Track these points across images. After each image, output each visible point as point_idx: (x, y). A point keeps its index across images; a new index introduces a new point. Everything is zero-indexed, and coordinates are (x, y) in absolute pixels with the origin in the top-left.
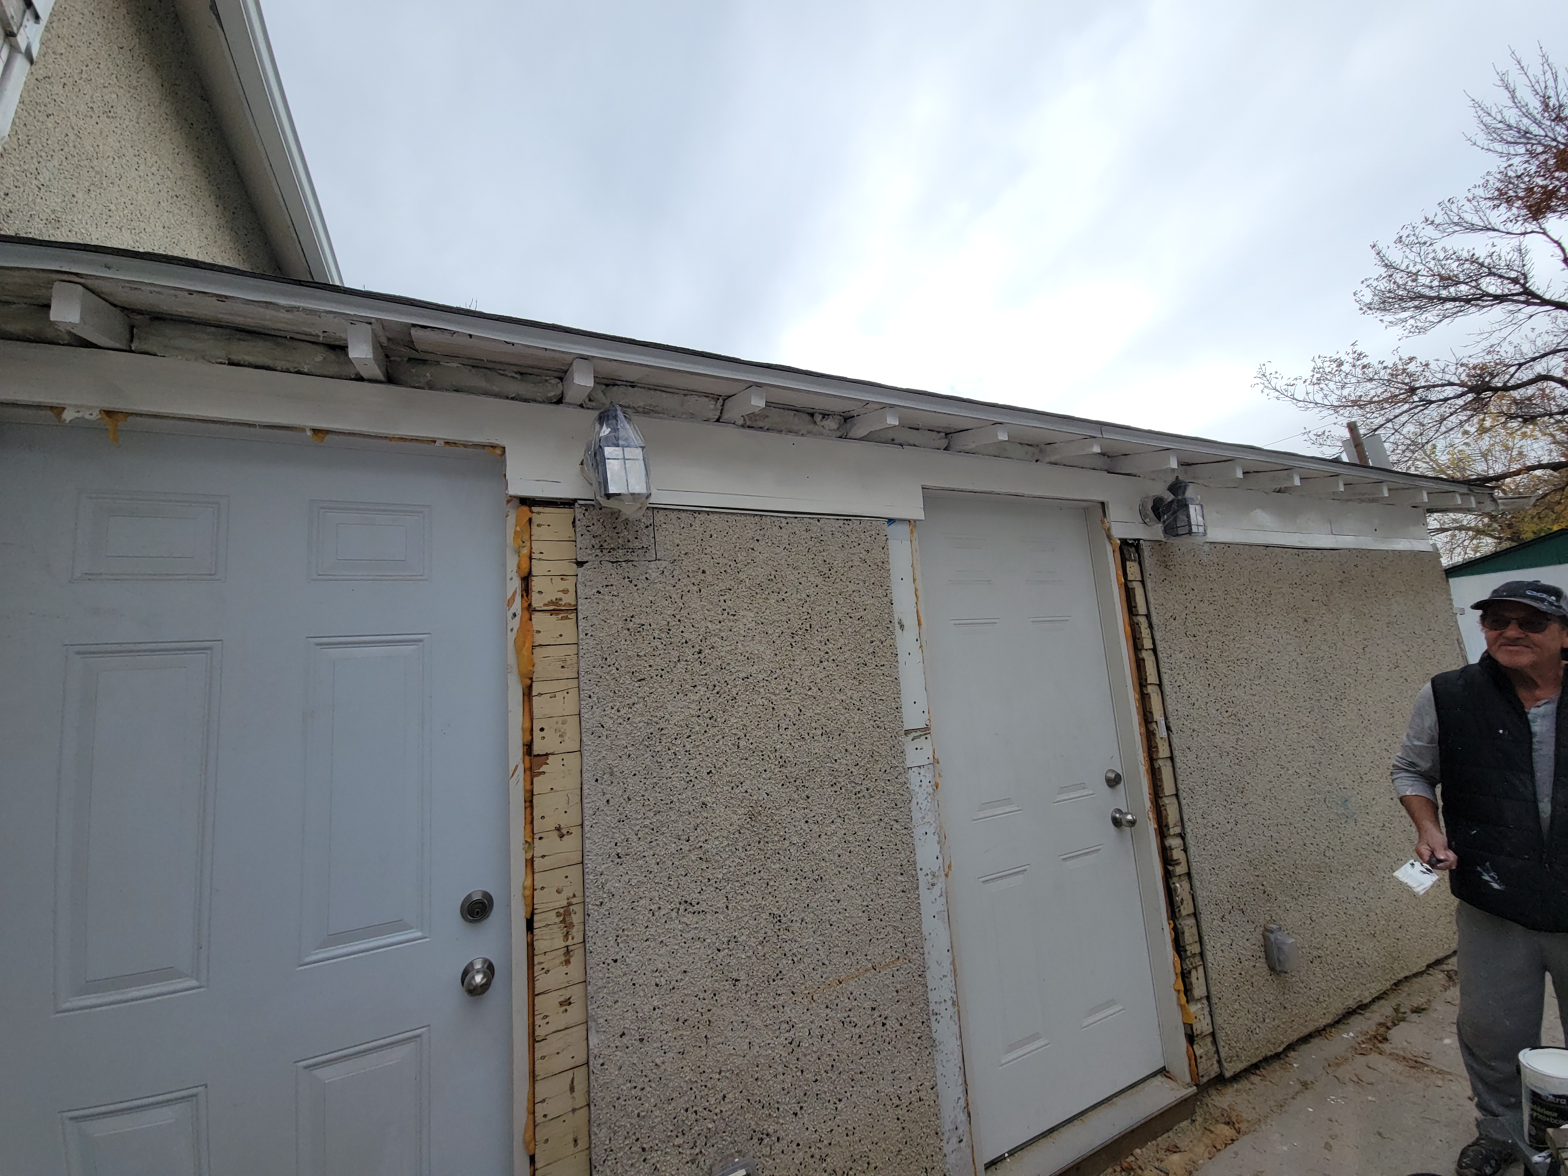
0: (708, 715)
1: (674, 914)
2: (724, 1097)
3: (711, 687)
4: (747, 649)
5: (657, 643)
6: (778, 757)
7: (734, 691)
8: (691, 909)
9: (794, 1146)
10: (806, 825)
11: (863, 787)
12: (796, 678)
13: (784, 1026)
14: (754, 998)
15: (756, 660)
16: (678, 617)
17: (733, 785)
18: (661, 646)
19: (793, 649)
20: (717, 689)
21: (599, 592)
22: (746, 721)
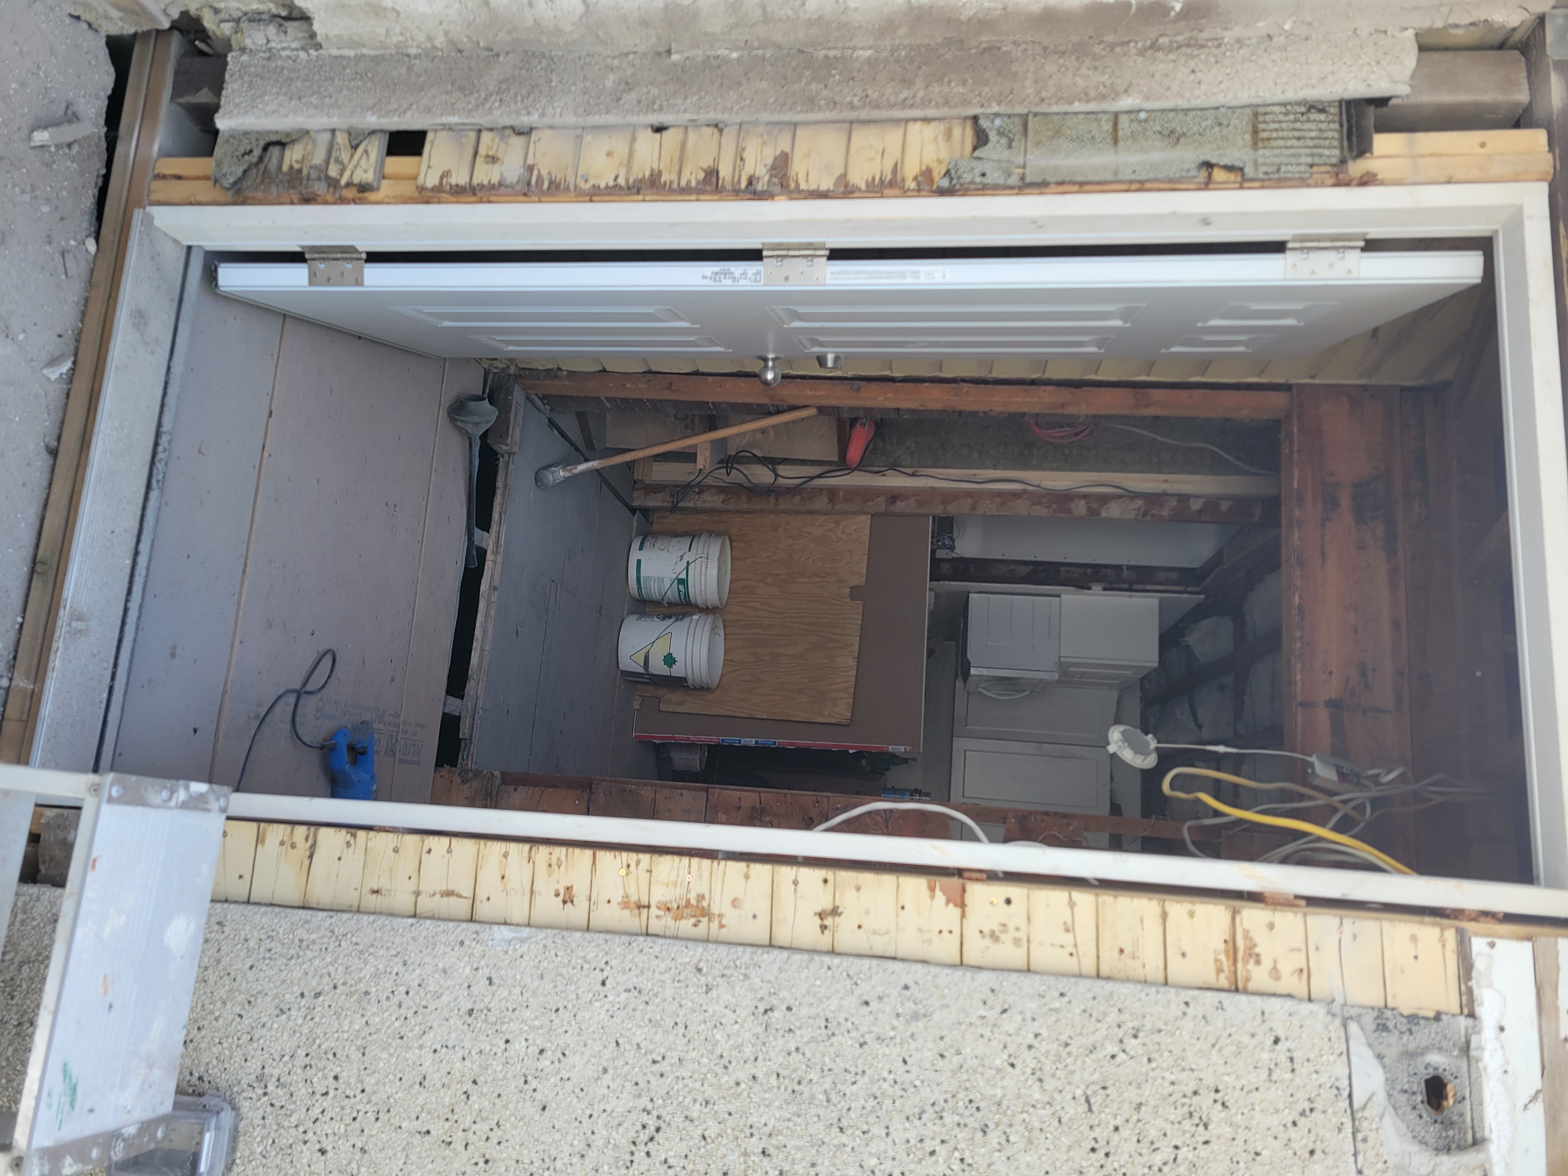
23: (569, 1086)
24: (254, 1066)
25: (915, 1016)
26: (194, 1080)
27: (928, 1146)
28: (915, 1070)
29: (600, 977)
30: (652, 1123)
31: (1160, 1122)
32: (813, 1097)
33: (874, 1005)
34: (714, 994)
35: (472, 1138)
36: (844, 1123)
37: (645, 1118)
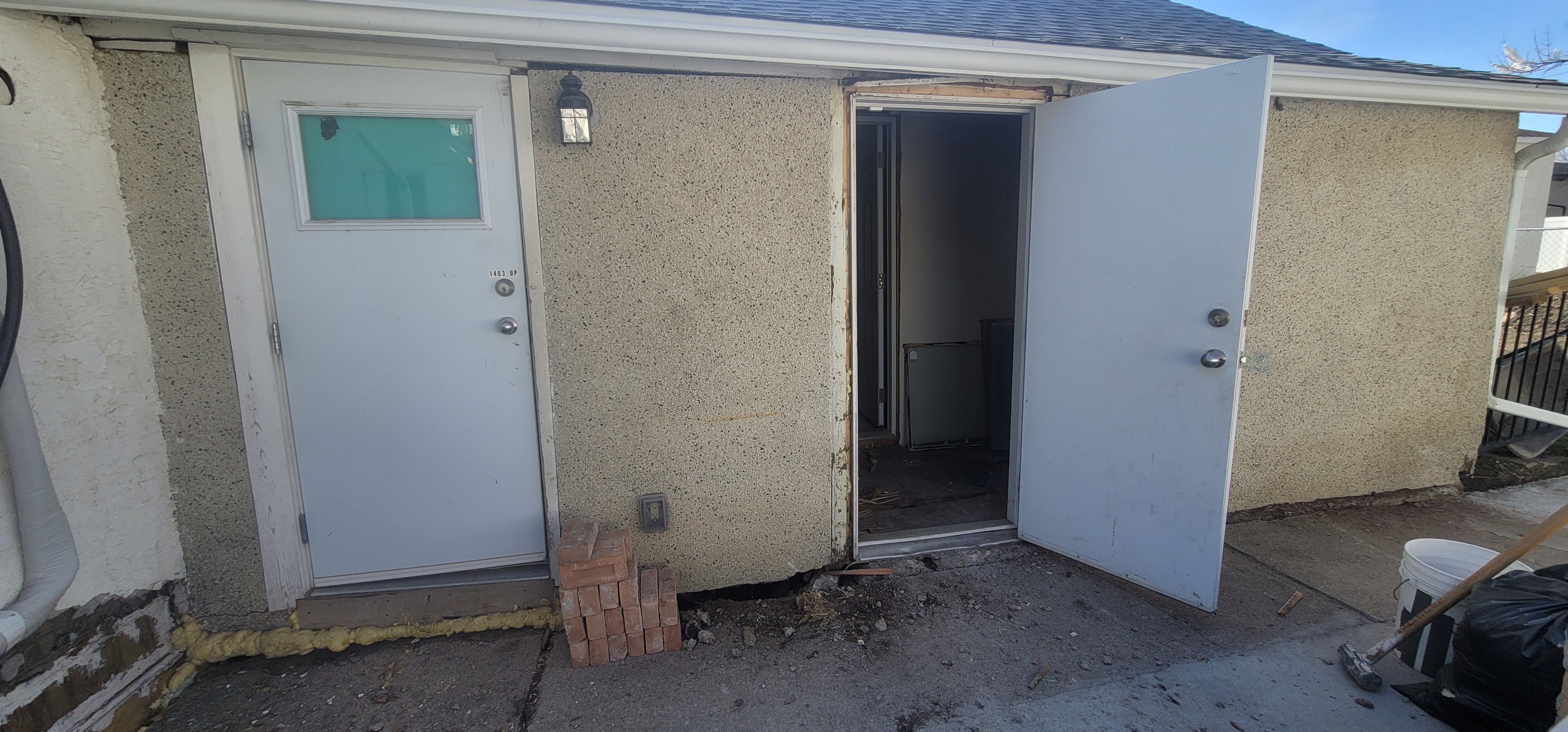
0: (643, 245)
1: (620, 362)
2: (652, 464)
3: (645, 226)
4: (672, 201)
5: (607, 194)
6: (693, 276)
7: (661, 230)
8: (631, 361)
9: (696, 498)
10: (712, 322)
11: (758, 302)
12: (709, 223)
13: (691, 435)
14: (672, 417)
15: (678, 209)
16: (621, 177)
17: (660, 291)
18: (609, 196)
19: (707, 203)
20: (649, 227)
21: (565, 158)
22: (670, 251)
23: (620, 388)
24: (630, 494)
25: (579, 275)
26: (638, 512)
27: (618, 269)
28: (596, 275)
29: (583, 383)
30: (626, 359)
31: (598, 196)
32: (610, 307)
33: (578, 289)
34: (582, 343)
35: (640, 416)
36: (616, 296)
37: (625, 361)
